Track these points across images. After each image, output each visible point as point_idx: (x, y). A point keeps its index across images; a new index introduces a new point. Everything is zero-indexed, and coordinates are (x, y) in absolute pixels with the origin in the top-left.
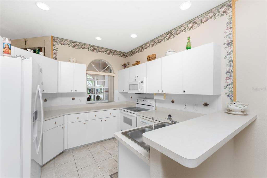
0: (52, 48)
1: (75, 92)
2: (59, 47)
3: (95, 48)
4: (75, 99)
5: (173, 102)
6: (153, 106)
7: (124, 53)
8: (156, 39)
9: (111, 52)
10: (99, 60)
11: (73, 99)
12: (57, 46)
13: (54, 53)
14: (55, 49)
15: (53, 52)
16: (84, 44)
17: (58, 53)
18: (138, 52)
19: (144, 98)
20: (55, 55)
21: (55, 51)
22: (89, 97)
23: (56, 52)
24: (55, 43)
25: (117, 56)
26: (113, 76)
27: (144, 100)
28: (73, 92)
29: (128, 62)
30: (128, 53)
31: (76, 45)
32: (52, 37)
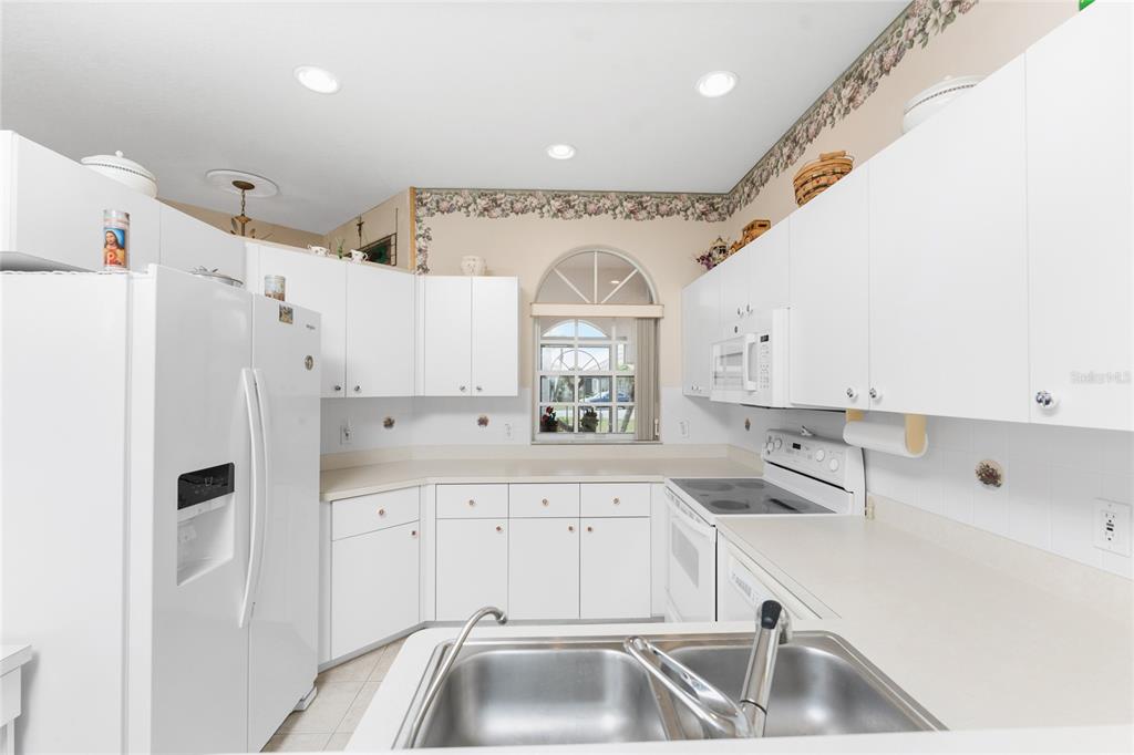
0: (413, 231)
1: (476, 393)
2: (434, 223)
3: (567, 203)
4: (489, 423)
5: (990, 477)
6: (843, 489)
7: (713, 196)
8: (868, 59)
9: (639, 204)
10: (589, 251)
11: (483, 422)
12: (427, 222)
13: (420, 250)
14: (422, 232)
15: (417, 244)
16: (523, 192)
17: (432, 247)
18: (775, 175)
19: (798, 434)
20: (420, 257)
21: (421, 243)
22: (548, 415)
23: (423, 244)
24: (422, 212)
25: (677, 219)
26: (657, 320)
27: (797, 446)
28: (466, 393)
29: (720, 239)
30: (735, 190)
31: (493, 202)
32: (414, 190)
